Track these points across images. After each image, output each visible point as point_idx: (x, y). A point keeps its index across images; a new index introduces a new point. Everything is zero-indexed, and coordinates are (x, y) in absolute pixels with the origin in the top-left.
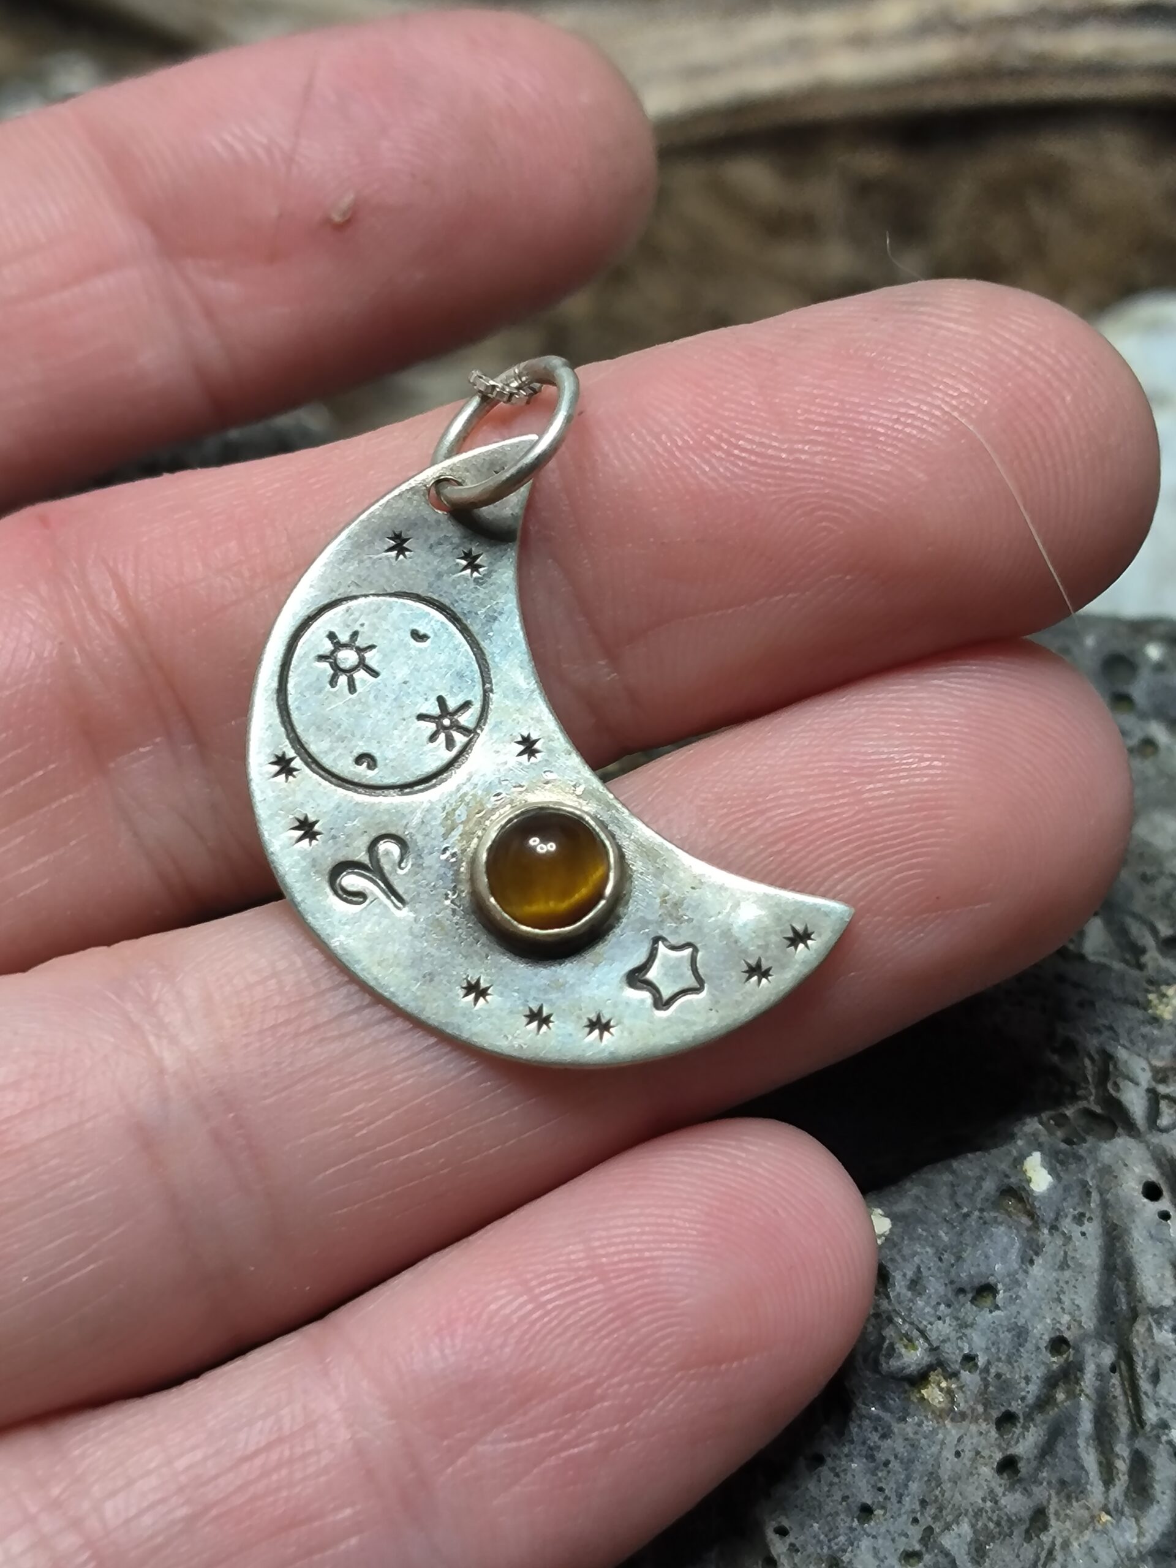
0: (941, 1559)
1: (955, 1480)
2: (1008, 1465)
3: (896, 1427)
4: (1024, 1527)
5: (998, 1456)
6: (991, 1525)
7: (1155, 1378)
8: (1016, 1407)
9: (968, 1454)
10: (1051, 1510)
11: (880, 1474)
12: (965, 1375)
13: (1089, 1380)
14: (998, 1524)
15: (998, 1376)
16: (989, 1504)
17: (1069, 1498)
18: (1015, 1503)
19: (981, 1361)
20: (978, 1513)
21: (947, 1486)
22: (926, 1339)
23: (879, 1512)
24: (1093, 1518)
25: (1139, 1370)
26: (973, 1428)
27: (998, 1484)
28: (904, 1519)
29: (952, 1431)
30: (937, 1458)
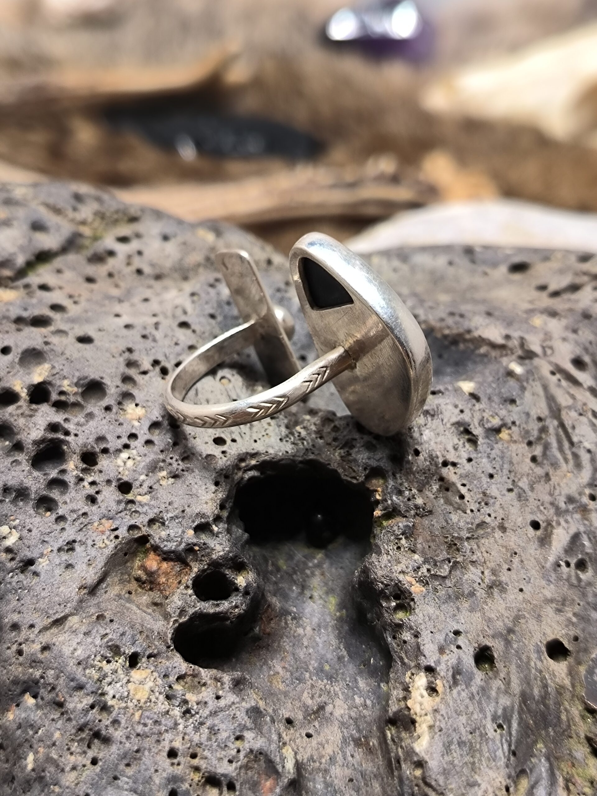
0: (520, 490)
1: (518, 463)
2: (534, 459)
3: (495, 446)
4: (544, 479)
5: (530, 456)
6: (533, 479)
7: (574, 427)
8: (532, 439)
9: (520, 455)
10: (551, 473)
11: (494, 462)
12: (513, 428)
13: (551, 430)
14: (535, 478)
15: (524, 428)
16: (531, 472)
17: (555, 469)
18: (539, 471)
19: (517, 423)
20: (528, 475)
21: (516, 465)
22: (498, 416)
23: (495, 476)
24: (565, 475)
25: (567, 426)
26: (520, 446)
27: (532, 465)
28: (505, 478)
29: (514, 447)
30: (511, 456)
